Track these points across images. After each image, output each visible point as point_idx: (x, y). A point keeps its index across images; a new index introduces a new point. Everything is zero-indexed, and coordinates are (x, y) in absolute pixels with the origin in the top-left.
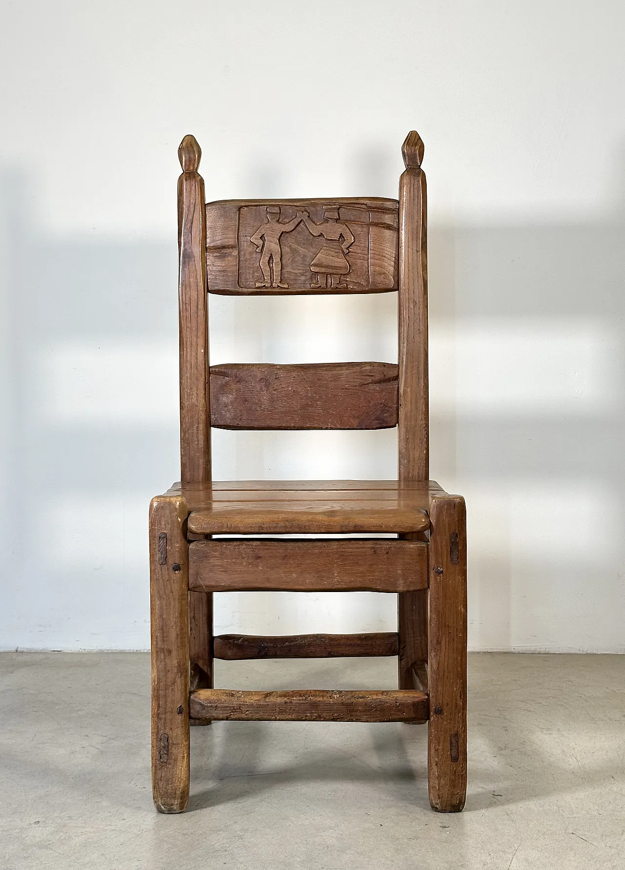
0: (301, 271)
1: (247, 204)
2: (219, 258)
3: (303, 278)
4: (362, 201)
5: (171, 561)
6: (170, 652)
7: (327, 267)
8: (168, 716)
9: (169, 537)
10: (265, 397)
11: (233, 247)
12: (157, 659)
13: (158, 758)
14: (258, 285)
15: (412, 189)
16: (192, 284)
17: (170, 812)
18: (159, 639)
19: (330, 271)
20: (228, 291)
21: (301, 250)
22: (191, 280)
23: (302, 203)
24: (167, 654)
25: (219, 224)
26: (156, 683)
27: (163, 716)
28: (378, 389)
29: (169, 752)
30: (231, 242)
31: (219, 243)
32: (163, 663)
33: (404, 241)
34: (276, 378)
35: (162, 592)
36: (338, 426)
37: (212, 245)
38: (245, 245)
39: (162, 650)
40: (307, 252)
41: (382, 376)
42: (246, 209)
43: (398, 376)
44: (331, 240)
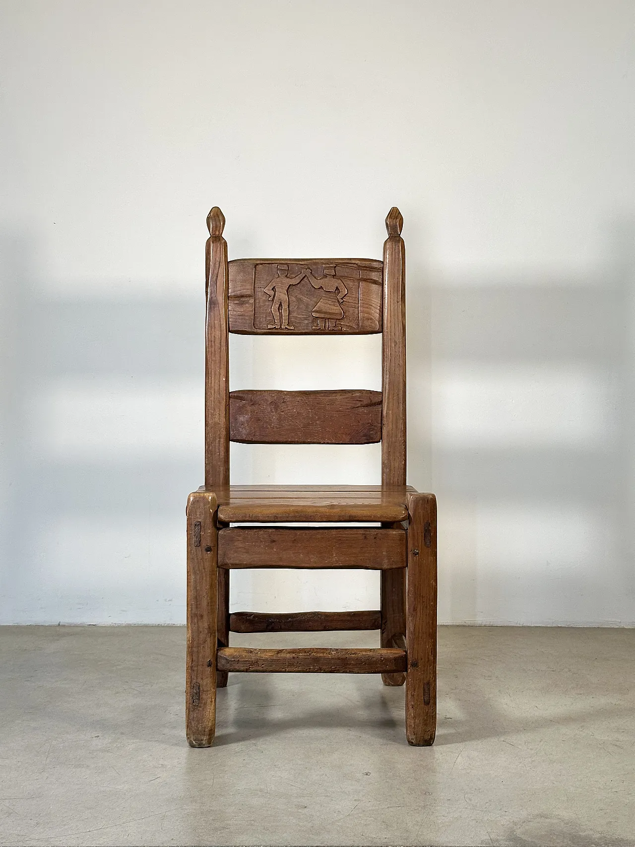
0: (305, 316)
1: (262, 262)
2: (239, 305)
3: (306, 322)
4: (353, 262)
5: (204, 544)
6: (202, 616)
7: (325, 313)
8: (200, 667)
9: (202, 524)
10: (275, 417)
11: (249, 296)
12: (192, 622)
13: (192, 702)
14: (270, 326)
15: (394, 253)
16: (217, 326)
17: (200, 746)
18: (194, 606)
19: (327, 316)
20: (245, 331)
21: (305, 299)
22: (216, 322)
23: (306, 262)
24: (199, 618)
25: (240, 277)
26: (191, 642)
27: (195, 669)
28: (366, 411)
29: (200, 698)
30: (249, 292)
31: (238, 293)
32: (196, 626)
33: (386, 294)
34: (283, 402)
35: (197, 568)
36: (333, 441)
37: (233, 294)
38: (259, 295)
39: (196, 615)
40: (309, 300)
41: (369, 401)
42: (261, 266)
43: (382, 401)
44: (329, 292)
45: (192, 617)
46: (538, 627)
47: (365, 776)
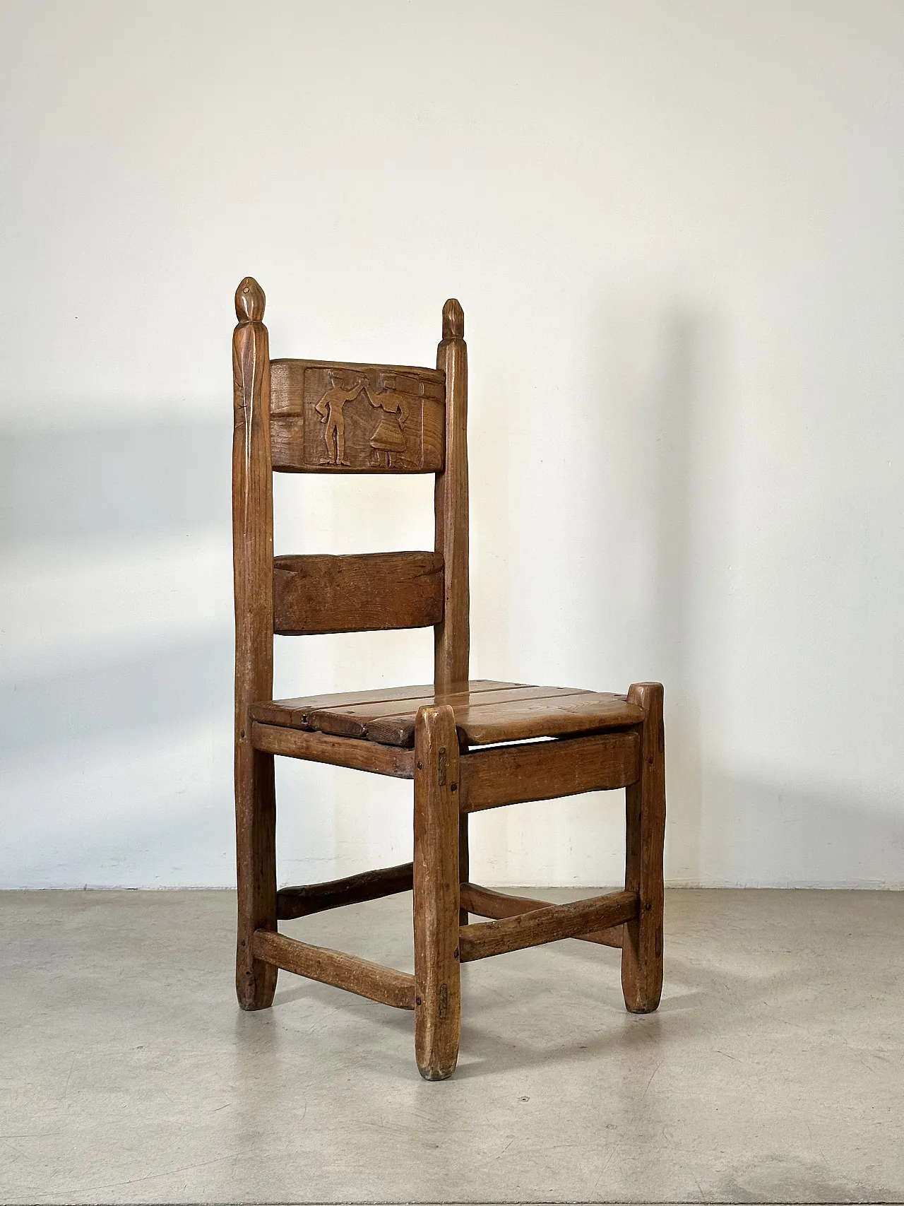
0: (362, 447)
1: (313, 365)
2: (286, 428)
3: (363, 455)
4: (415, 371)
5: (449, 781)
6: (448, 886)
7: (386, 442)
8: (446, 962)
9: (447, 752)
10: (329, 593)
11: (298, 415)
12: (437, 898)
13: (438, 1015)
14: (322, 461)
15: (459, 362)
16: (261, 458)
17: (436, 1078)
18: (440, 872)
19: (388, 447)
20: (293, 467)
21: (362, 422)
22: (260, 453)
23: (363, 368)
24: (445, 888)
25: (286, 387)
26: (435, 926)
27: (442, 964)
28: (428, 581)
29: (448, 1004)
30: (298, 409)
31: (285, 409)
32: (442, 901)
33: (452, 417)
34: (339, 572)
35: (442, 818)
36: (395, 625)
37: (277, 411)
38: (309, 414)
39: (442, 885)
40: (367, 424)
41: (432, 567)
42: (310, 370)
43: (444, 566)
44: (390, 412)
45: (437, 889)
46: (767, 889)
47: (522, 1102)
